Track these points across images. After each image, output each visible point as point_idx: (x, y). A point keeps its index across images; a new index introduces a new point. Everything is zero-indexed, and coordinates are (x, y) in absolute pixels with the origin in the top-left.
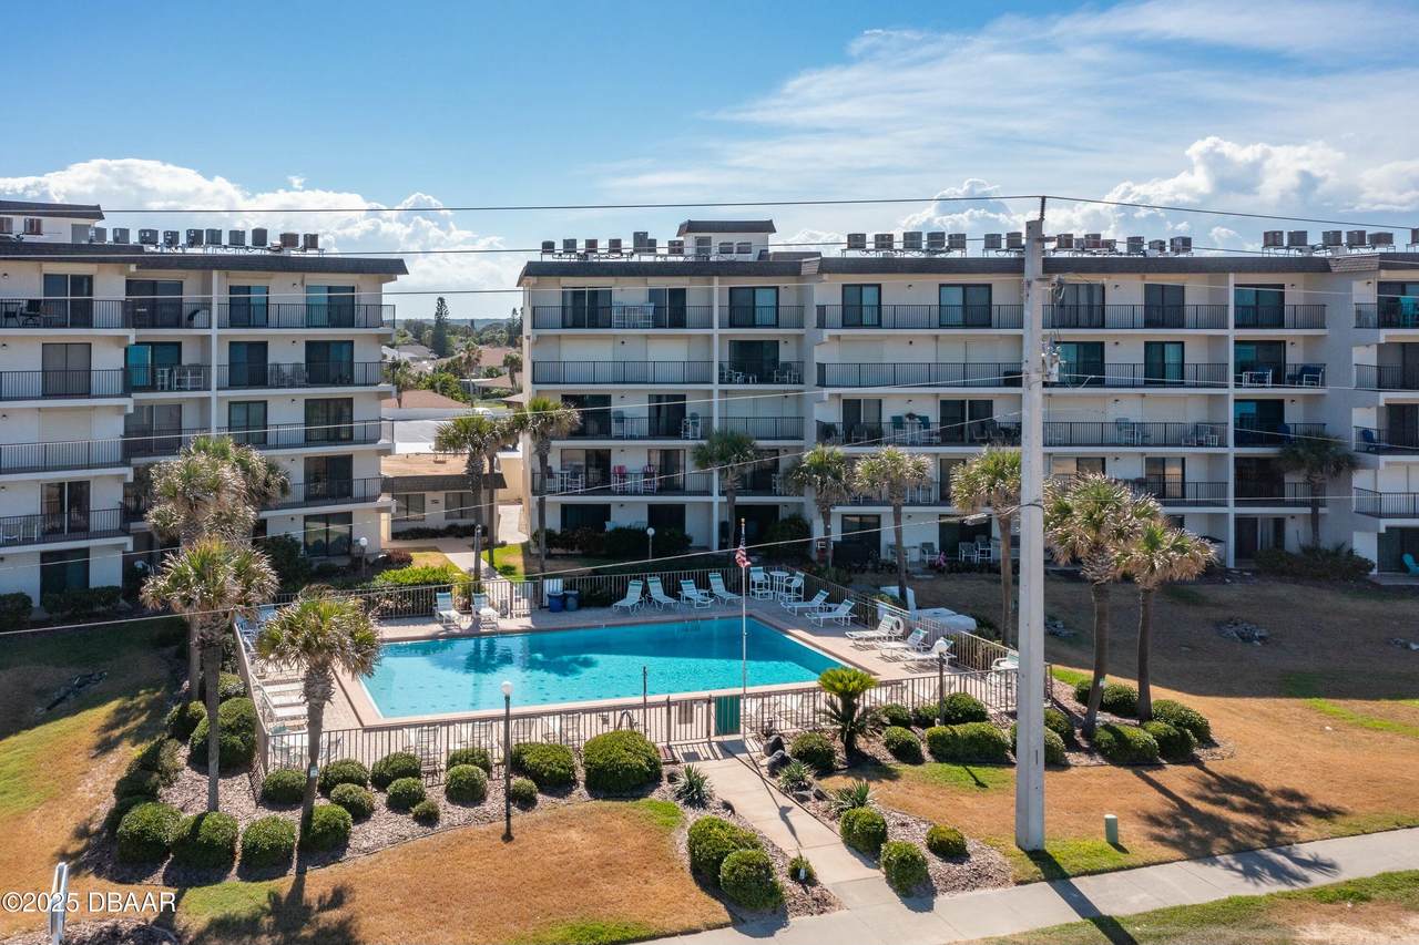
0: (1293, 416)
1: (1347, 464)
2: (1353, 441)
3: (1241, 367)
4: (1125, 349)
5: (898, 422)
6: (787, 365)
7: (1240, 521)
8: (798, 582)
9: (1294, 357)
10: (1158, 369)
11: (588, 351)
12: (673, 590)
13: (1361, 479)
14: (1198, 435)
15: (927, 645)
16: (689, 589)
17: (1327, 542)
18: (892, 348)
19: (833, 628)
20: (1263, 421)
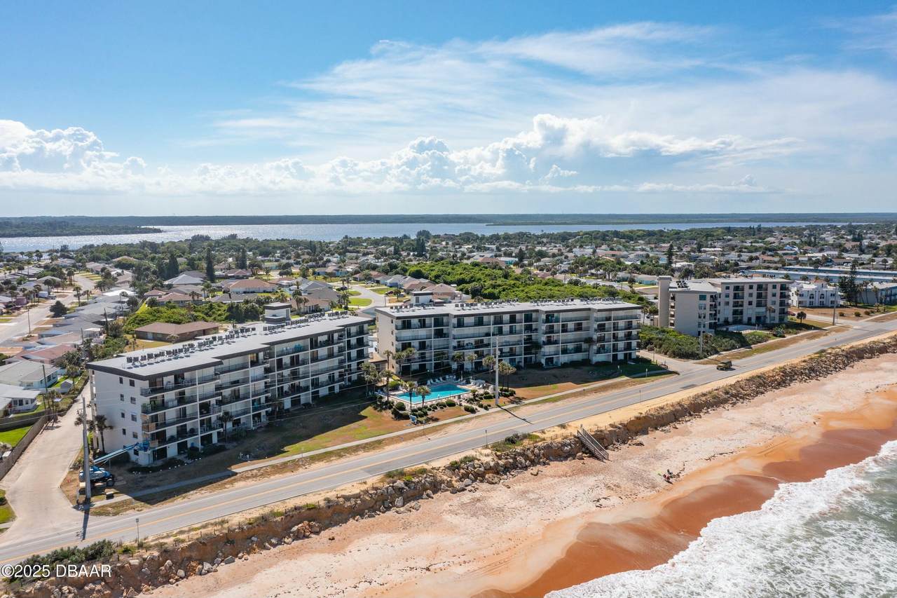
0: (533, 337)
1: (541, 347)
2: (542, 343)
3: (525, 330)
4: (506, 328)
5: (467, 344)
6: (445, 334)
7: (525, 358)
8: (455, 377)
9: (534, 327)
10: (511, 332)
11: (407, 334)
12: (434, 381)
13: (543, 350)
14: (518, 343)
15: (479, 386)
16: (437, 380)
17: (538, 361)
18: (466, 331)
19: (463, 385)
20: (529, 340)
